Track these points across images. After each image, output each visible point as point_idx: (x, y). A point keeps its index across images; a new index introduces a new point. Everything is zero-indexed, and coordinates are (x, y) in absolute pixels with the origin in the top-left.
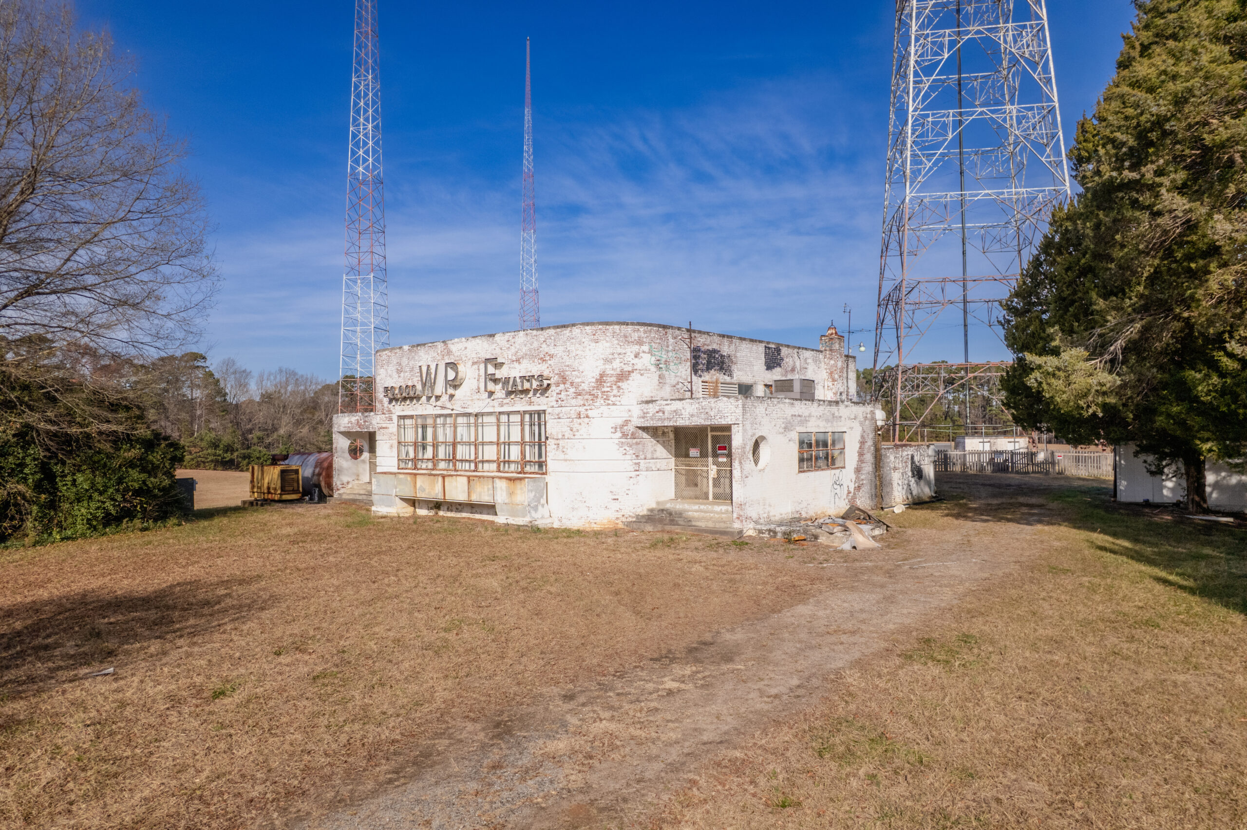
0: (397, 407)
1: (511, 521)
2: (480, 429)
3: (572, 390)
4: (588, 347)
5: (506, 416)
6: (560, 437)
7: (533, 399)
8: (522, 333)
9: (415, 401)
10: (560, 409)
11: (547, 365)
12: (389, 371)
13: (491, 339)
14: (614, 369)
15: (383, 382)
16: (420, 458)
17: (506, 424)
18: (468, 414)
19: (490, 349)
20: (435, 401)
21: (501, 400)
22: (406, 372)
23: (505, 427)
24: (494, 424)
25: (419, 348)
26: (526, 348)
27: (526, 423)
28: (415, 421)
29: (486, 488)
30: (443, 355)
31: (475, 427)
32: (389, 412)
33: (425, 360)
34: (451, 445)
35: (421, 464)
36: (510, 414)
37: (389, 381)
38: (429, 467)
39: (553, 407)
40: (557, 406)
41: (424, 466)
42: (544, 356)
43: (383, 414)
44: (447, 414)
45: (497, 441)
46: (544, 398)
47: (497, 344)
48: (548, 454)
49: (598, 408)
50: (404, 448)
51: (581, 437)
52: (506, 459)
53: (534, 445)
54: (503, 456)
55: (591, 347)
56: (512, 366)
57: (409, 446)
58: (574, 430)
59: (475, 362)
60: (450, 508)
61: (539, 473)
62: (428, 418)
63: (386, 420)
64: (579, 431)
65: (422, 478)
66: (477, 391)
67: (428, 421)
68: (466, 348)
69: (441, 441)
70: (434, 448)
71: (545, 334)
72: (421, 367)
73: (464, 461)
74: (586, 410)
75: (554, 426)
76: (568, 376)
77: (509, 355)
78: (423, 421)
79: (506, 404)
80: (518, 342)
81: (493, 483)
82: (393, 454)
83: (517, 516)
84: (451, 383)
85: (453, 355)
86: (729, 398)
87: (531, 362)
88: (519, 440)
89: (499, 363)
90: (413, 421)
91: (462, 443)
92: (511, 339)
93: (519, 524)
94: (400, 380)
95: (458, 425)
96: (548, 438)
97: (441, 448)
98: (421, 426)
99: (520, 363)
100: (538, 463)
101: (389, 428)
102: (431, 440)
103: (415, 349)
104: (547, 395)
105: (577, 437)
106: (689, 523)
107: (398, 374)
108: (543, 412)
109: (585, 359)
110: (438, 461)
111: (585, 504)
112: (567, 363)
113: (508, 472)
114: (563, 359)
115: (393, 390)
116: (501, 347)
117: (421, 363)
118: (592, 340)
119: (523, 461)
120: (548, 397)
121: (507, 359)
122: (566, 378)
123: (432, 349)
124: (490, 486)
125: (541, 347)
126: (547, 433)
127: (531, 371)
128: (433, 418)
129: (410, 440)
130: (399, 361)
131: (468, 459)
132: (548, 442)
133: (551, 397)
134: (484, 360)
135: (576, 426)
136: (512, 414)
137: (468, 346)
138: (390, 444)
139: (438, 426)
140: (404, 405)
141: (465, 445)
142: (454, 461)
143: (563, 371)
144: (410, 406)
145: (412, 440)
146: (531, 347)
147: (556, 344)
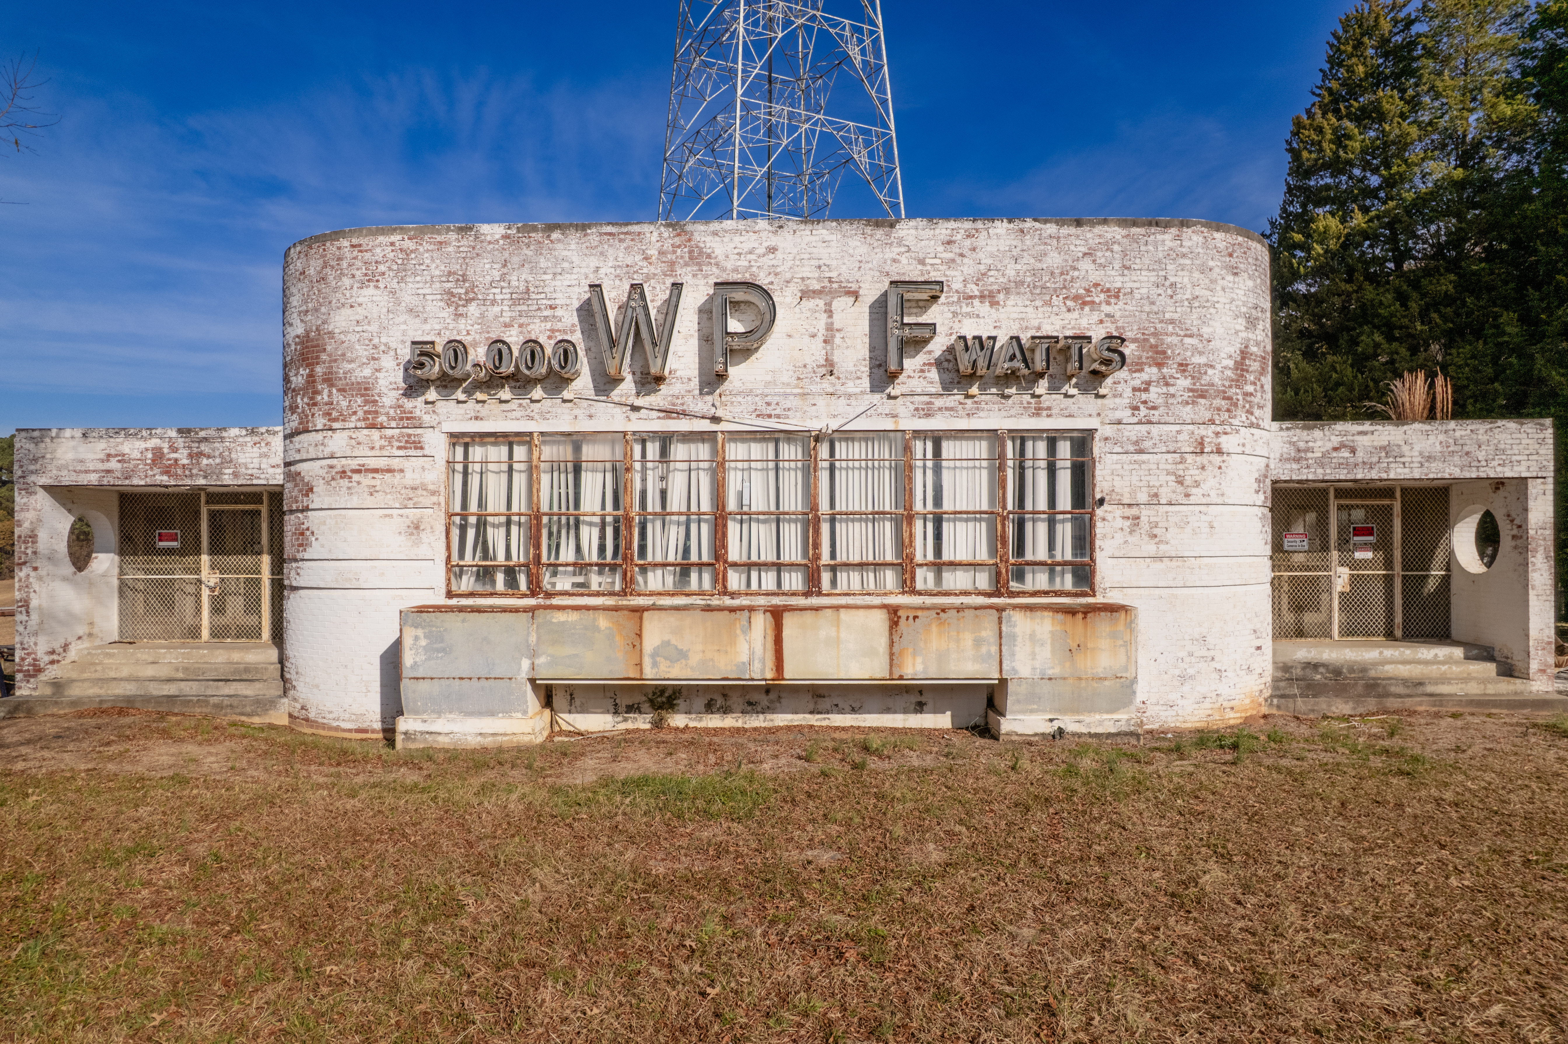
0: (447, 408)
1: (1070, 724)
2: (824, 477)
3: (1184, 383)
4: (1221, 282)
5: (929, 445)
6: (1143, 497)
7: (1048, 400)
8: (1001, 227)
9: (538, 393)
10: (1144, 428)
11: (1095, 317)
12: (408, 298)
13: (880, 233)
14: (1257, 344)
15: (374, 328)
16: (552, 560)
17: (930, 464)
18: (782, 435)
19: (877, 258)
20: (638, 394)
21: (926, 399)
22: (494, 302)
23: (929, 473)
24: (887, 463)
25: (555, 235)
26: (1018, 267)
27: (1010, 463)
28: (530, 452)
29: (968, 639)
30: (672, 264)
31: (809, 469)
32: (406, 423)
33: (583, 271)
34: (699, 522)
35: (554, 580)
36: (948, 438)
37: (403, 327)
38: (594, 587)
39: (1119, 423)
40: (1135, 420)
41: (564, 583)
42: (1088, 291)
43: (372, 426)
44: (691, 432)
45: (901, 511)
46: (1091, 398)
47: (903, 249)
48: (1098, 543)
49: (1237, 432)
50: (471, 533)
51: (1204, 501)
52: (930, 557)
53: (1034, 521)
54: (923, 550)
55: (1225, 283)
56: (965, 309)
57: (494, 526)
58: (1186, 483)
59: (814, 292)
60: (720, 702)
61: (1068, 594)
62: (588, 442)
63: (382, 448)
64: (1197, 484)
65: (672, 619)
66: (823, 371)
67: (588, 452)
68: (772, 250)
69: (650, 509)
70: (623, 532)
71: (1089, 235)
72: (596, 288)
73: (761, 566)
74: (1217, 434)
75: (1121, 472)
76: (1169, 347)
77: (955, 279)
78: (565, 452)
79: (940, 409)
80: (989, 248)
81: (1000, 623)
82: (423, 551)
83: (1092, 710)
84: (736, 344)
85: (717, 264)
86: (1522, 424)
87: (1038, 303)
88: (985, 507)
89: (935, 298)
90: (520, 452)
91: (746, 516)
92: (959, 237)
93: (1100, 730)
94: (462, 327)
95: (733, 465)
96: (1101, 502)
97: (654, 530)
98: (555, 466)
99: (998, 303)
100: (1051, 567)
101: (402, 471)
102: (603, 507)
103: (537, 236)
104: (1102, 391)
105: (1192, 499)
106: (1420, 690)
107: (452, 309)
108: (1075, 434)
109: (1212, 310)
110: (644, 569)
111: (1214, 664)
112: (1167, 316)
113: (947, 594)
114: (1153, 303)
115: (458, 349)
116: (921, 256)
117: (568, 279)
118: (1226, 267)
119: (1007, 561)
120: (1104, 396)
121: (945, 289)
122: (1164, 352)
123: (621, 241)
124: (984, 634)
125: (1075, 269)
126: (1097, 489)
127: (1039, 328)
128: (613, 443)
129: (503, 509)
130: (455, 267)
131: (775, 560)
132: (1099, 512)
133: (1115, 396)
134: (854, 287)
135: (1192, 472)
136: (955, 438)
137: (781, 245)
138: (398, 521)
139: (637, 466)
140: (484, 402)
141: (758, 521)
142: (720, 567)
143: (1155, 334)
144: (514, 405)
145: (515, 509)
146: (1039, 265)
147: (1128, 263)
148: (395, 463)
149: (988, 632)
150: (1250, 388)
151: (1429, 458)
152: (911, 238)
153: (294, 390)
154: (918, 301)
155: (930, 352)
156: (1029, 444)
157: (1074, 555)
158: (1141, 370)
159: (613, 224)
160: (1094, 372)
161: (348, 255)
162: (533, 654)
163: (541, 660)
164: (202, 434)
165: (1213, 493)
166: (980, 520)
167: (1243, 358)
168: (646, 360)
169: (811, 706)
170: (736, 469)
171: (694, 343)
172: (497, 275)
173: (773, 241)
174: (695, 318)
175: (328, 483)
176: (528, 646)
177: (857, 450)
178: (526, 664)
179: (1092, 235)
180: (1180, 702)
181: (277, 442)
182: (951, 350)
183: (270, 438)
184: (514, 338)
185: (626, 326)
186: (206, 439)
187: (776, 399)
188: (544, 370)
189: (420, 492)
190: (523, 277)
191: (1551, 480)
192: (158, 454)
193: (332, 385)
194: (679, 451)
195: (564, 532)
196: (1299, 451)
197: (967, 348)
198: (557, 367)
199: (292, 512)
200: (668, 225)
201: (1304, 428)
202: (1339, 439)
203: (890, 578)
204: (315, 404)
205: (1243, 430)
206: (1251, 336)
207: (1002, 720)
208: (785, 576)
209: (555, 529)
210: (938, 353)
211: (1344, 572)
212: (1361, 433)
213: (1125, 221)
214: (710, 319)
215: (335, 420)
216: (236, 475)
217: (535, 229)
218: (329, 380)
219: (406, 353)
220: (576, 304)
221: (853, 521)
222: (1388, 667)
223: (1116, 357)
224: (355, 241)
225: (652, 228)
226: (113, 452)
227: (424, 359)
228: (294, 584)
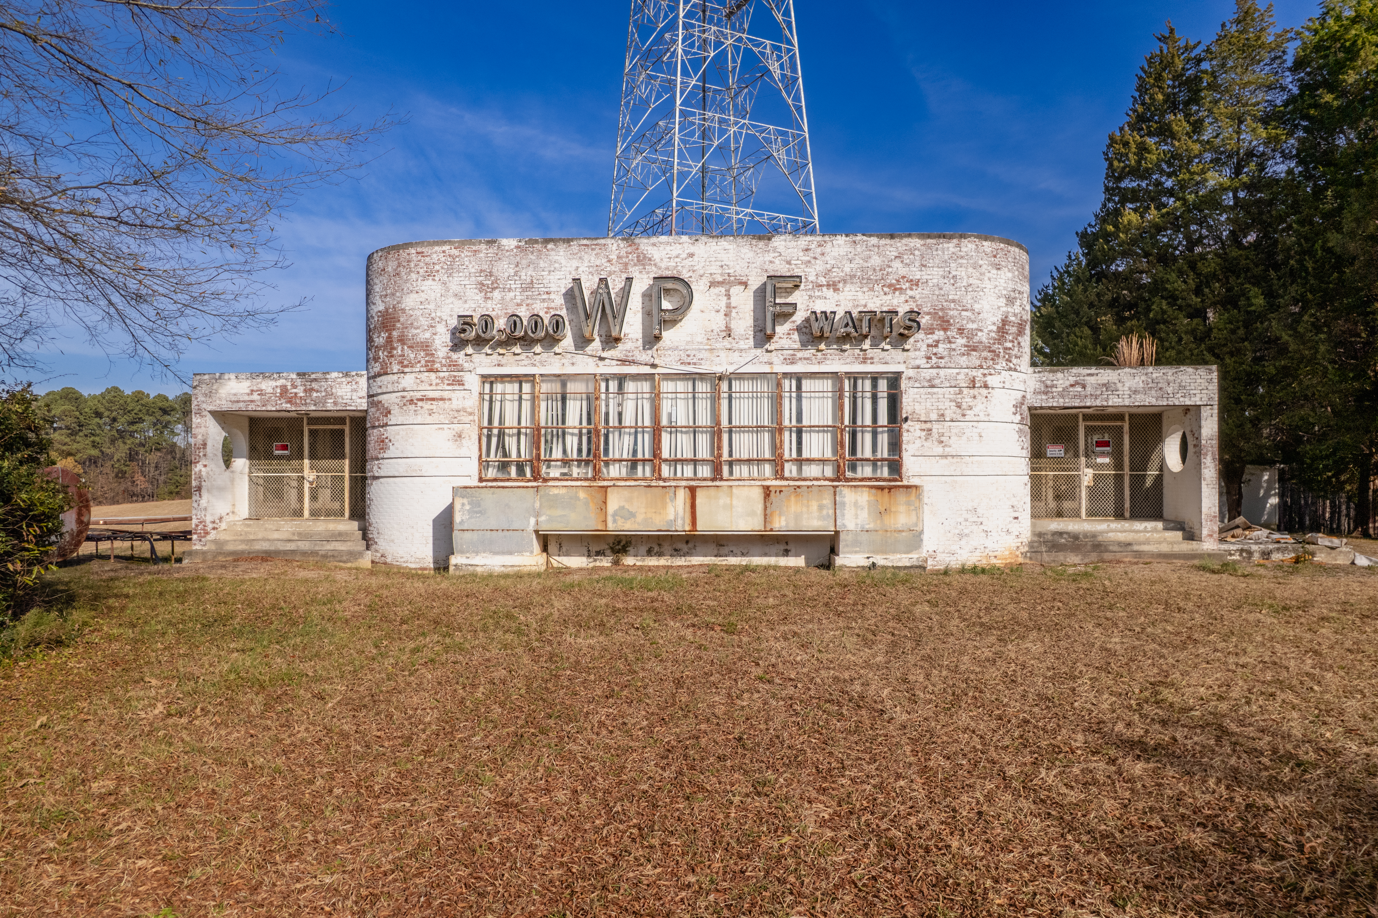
0: (479, 358)
1: (880, 560)
2: (724, 403)
3: (961, 341)
4: (987, 275)
5: (794, 383)
6: (934, 416)
7: (870, 353)
8: (841, 240)
10: (934, 371)
11: (903, 298)
12: (454, 287)
13: (761, 244)
14: (1015, 315)
15: (432, 306)
16: (547, 457)
17: (794, 395)
18: (697, 376)
19: (759, 261)
20: (603, 350)
21: (791, 352)
22: (510, 290)
23: (794, 401)
24: (766, 395)
25: (550, 246)
26: (852, 265)
27: (847, 394)
28: (533, 387)
29: (814, 506)
30: (626, 264)
31: (715, 399)
32: (453, 368)
33: (568, 269)
34: (643, 432)
35: (548, 471)
36: (806, 378)
37: (451, 306)
38: (575, 475)
39: (918, 367)
40: (929, 366)
41: (555, 473)
42: (898, 281)
43: (431, 370)
44: (638, 374)
45: (775, 425)
46: (899, 352)
47: (777, 254)
48: (904, 446)
49: (999, 373)
50: (494, 440)
51: (975, 419)
52: (794, 455)
53: (863, 432)
54: (789, 451)
55: (990, 275)
56: (817, 294)
57: (509, 435)
58: (963, 407)
59: (718, 282)
60: (656, 549)
61: (884, 480)
62: (571, 381)
63: (437, 384)
64: (970, 408)
65: (626, 493)
66: (724, 334)
67: (571, 387)
68: (691, 255)
69: (611, 424)
70: (594, 439)
71: (899, 244)
72: (577, 281)
73: (683, 461)
74: (984, 375)
75: (919, 400)
76: (951, 317)
77: (811, 274)
78: (556, 387)
79: (800, 359)
80: (833, 254)
81: (835, 495)
82: (464, 452)
83: (894, 552)
84: (667, 316)
85: (655, 265)
86: (1197, 369)
87: (865, 289)
88: (830, 423)
89: (797, 286)
90: (526, 387)
91: (674, 429)
92: (813, 246)
93: (900, 564)
94: (489, 306)
95: (665, 395)
96: (906, 419)
97: (614, 438)
98: (549, 397)
99: (838, 289)
100: (874, 463)
101: (450, 399)
102: (581, 423)
103: (538, 246)
104: (907, 347)
105: (967, 418)
106: (1129, 548)
107: (483, 294)
108: (889, 375)
109: (981, 293)
110: (607, 463)
111: (982, 527)
112: (950, 297)
113: (805, 480)
114: (941, 289)
115: (487, 321)
116: (788, 259)
117: (558, 275)
118: (991, 265)
119: (844, 458)
120: (908, 350)
121: (803, 280)
122: (948, 321)
123: (592, 249)
124: (825, 502)
125: (889, 267)
126: (904, 411)
127: (865, 306)
128: (587, 381)
129: (516, 424)
130: (485, 267)
131: (692, 457)
132: (905, 426)
133: (915, 350)
134: (744, 279)
135: (967, 400)
136: (811, 378)
137: (697, 252)
138: (448, 432)
139: (603, 396)
140: (503, 354)
141: (682, 432)
142: (657, 462)
143: (942, 309)
144: (523, 356)
145: (523, 424)
146: (866, 265)
147: (924, 263)
148: (446, 395)
149: (827, 501)
150: (1009, 345)
151: (1135, 392)
152: (782, 247)
153: (377, 347)
154: (786, 288)
155: (794, 322)
156: (860, 382)
157: (889, 455)
158: (933, 333)
159: (588, 239)
160: (901, 335)
161: (415, 259)
162: (537, 515)
163: (542, 518)
164: (313, 376)
165: (982, 414)
166: (827, 431)
167: (1004, 325)
168: (609, 327)
169: (715, 552)
170: (667, 398)
171: (639, 317)
172: (512, 272)
173: (692, 249)
174: (640, 300)
175: (401, 408)
176: (534, 509)
177: (746, 386)
178: (532, 521)
179: (901, 244)
180: (959, 551)
181: (363, 382)
182: (807, 320)
183: (358, 379)
184: (524, 313)
185: (596, 305)
186: (315, 380)
187: (694, 352)
188: (543, 334)
189: (462, 413)
190: (529, 273)
191: (1216, 407)
192: (284, 390)
193: (404, 344)
194: (630, 386)
195: (555, 440)
196: (1047, 387)
197: (817, 320)
198: (551, 332)
199: (374, 427)
200: (623, 239)
201: (1050, 371)
202: (1074, 379)
203: (768, 469)
204: (392, 356)
205: (1003, 372)
206: (1010, 309)
207: (836, 558)
208: (699, 468)
209: (549, 437)
210: (799, 322)
211: (1090, 472)
212: (1089, 375)
213: (923, 235)
214: (651, 300)
215: (406, 366)
216: (335, 403)
217: (536, 242)
218: (402, 340)
219: (454, 322)
220: (564, 291)
221: (744, 432)
222: (1110, 534)
223: (915, 325)
224: (419, 250)
225: (613, 241)
226: (255, 388)
227: (465, 327)
228: (377, 474)
